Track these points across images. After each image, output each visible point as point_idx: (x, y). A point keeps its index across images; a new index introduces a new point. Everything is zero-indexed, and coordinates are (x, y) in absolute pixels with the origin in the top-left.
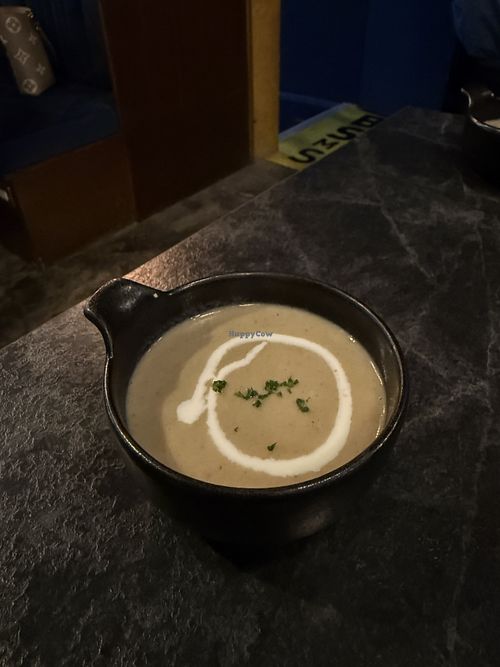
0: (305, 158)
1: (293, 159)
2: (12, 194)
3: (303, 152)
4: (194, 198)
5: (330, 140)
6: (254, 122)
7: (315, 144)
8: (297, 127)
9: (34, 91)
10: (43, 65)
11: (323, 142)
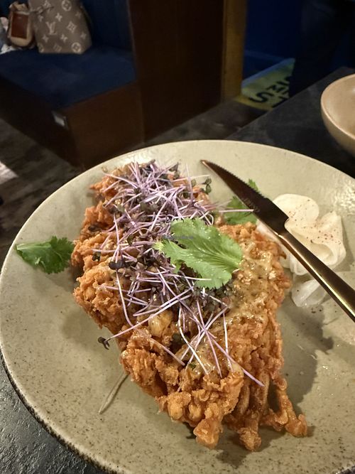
0: (260, 99)
1: (251, 99)
2: (67, 121)
3: (259, 95)
4: (183, 126)
5: (279, 86)
6: (225, 72)
7: (268, 89)
8: (256, 75)
9: (79, 51)
10: (85, 32)
11: (274, 87)
